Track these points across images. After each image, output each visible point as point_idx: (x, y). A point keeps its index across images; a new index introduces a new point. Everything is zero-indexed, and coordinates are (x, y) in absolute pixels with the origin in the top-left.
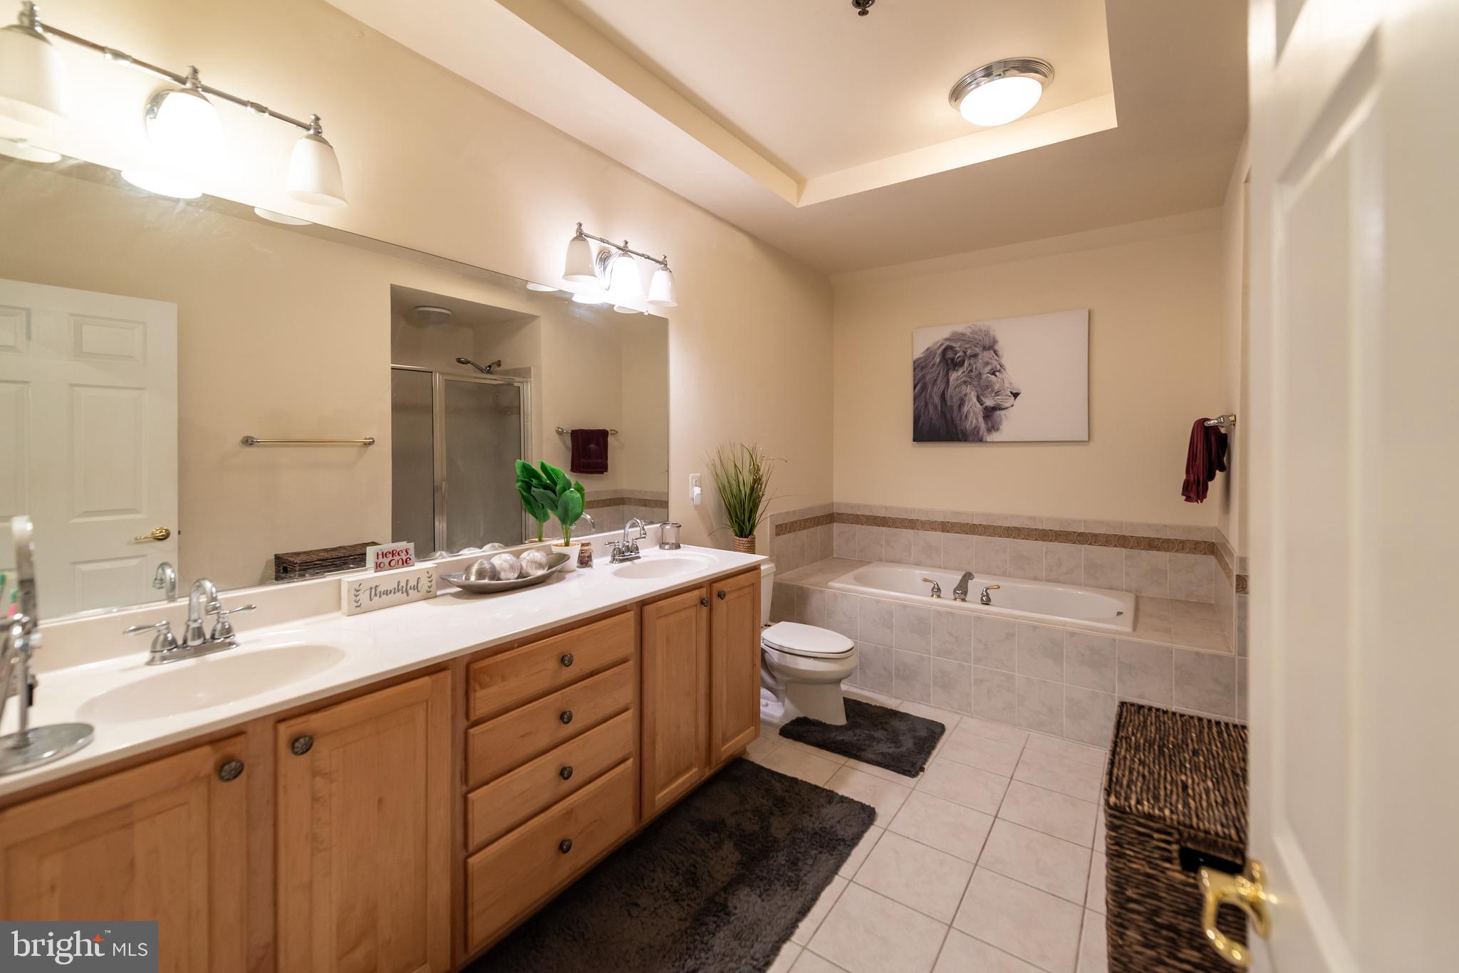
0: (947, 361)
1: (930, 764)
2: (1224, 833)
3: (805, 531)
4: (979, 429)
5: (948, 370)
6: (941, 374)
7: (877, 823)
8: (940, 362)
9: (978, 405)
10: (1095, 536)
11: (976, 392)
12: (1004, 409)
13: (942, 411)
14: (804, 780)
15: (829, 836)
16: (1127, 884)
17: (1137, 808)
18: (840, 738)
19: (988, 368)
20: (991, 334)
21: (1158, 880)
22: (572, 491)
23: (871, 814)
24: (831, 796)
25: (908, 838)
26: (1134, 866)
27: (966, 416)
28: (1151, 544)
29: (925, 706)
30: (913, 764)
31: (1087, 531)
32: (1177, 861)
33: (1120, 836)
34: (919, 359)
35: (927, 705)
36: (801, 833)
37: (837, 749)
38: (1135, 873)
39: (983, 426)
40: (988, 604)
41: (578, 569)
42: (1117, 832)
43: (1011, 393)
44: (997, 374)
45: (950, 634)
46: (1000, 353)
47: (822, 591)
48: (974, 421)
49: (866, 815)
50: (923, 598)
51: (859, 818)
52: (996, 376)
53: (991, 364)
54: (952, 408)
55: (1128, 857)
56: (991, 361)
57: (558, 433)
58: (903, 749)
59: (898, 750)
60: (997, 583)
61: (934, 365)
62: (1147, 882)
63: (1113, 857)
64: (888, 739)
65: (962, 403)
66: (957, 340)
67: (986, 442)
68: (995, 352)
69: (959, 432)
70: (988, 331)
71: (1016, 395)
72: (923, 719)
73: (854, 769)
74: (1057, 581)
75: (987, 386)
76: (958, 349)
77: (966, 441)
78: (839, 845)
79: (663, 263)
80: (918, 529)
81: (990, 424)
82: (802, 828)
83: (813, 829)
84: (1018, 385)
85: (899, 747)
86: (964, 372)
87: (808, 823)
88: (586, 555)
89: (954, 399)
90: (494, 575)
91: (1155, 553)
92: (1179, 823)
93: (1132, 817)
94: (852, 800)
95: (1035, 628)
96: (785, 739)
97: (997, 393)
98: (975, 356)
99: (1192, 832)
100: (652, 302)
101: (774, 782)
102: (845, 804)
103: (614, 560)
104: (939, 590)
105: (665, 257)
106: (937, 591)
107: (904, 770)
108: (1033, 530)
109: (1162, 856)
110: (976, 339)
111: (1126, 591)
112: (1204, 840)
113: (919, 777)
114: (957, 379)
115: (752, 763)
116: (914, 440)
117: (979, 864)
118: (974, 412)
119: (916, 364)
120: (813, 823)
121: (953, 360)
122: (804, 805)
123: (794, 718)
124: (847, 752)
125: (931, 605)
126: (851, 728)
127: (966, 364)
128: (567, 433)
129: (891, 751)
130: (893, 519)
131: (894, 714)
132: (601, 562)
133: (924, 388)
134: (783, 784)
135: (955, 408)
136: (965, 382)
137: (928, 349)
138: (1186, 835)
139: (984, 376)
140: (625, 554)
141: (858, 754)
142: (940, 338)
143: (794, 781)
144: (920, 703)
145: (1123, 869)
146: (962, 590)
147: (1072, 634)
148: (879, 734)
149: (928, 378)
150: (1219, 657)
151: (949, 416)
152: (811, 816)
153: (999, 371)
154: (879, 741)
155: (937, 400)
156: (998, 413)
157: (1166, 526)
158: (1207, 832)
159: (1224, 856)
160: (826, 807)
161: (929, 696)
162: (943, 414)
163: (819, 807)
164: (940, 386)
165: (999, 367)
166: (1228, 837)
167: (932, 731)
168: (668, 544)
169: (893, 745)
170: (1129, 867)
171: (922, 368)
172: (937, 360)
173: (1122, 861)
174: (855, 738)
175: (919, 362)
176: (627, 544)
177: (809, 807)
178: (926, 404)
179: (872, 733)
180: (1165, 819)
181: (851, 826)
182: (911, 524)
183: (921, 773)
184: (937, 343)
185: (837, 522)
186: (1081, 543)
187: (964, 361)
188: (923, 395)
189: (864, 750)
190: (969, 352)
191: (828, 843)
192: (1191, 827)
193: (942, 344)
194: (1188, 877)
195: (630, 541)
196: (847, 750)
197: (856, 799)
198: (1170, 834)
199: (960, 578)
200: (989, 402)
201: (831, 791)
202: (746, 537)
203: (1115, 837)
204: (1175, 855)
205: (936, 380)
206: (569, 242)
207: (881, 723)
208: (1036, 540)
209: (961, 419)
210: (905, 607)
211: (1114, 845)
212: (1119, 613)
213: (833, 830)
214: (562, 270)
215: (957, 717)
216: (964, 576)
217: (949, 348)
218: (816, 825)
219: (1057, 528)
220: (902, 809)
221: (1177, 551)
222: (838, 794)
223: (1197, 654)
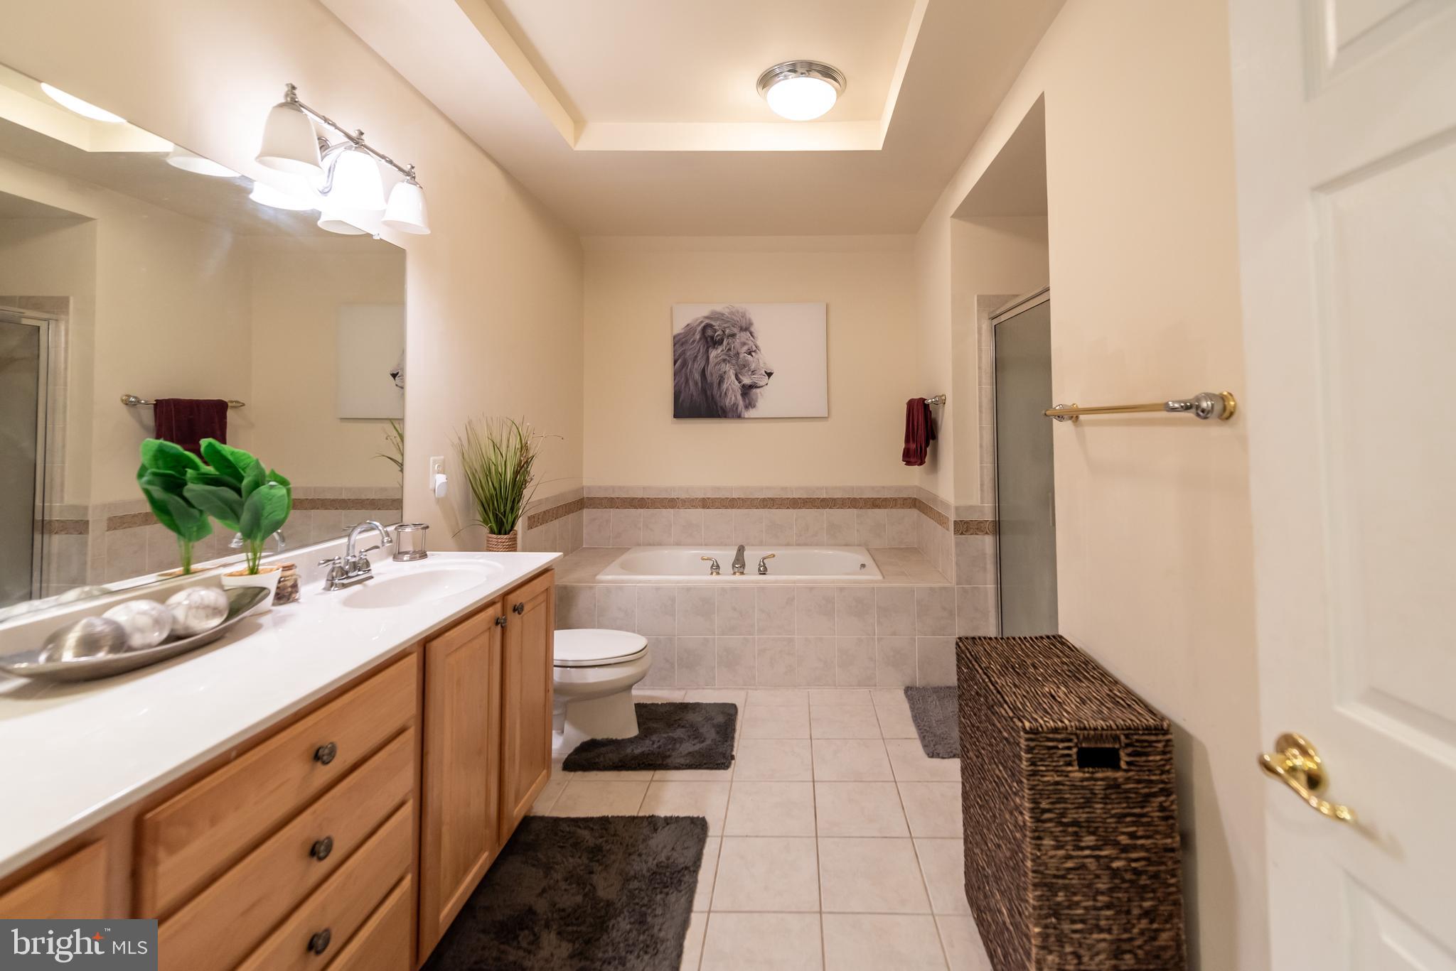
0: (706, 339)
1: (737, 750)
2: (1107, 726)
3: (557, 520)
4: (738, 405)
5: (708, 348)
6: (701, 351)
7: (711, 832)
8: (700, 339)
9: (736, 382)
10: (834, 500)
11: (735, 370)
12: (759, 387)
13: (702, 387)
14: (615, 815)
15: (669, 870)
16: (1041, 798)
17: (1046, 725)
18: (638, 751)
19: (745, 348)
20: (748, 315)
21: (1063, 785)
22: (272, 487)
23: (703, 826)
24: (652, 822)
25: (747, 836)
26: (1046, 779)
27: (726, 393)
28: (875, 503)
29: (710, 691)
30: (724, 755)
31: (828, 497)
32: (1076, 763)
33: (1035, 756)
34: (679, 335)
35: (711, 689)
36: (636, 881)
37: (639, 765)
38: (1047, 786)
39: (741, 403)
40: (765, 574)
41: (274, 608)
42: (1032, 753)
43: (765, 372)
44: (753, 354)
45: (735, 609)
46: (755, 335)
47: (591, 588)
48: (733, 398)
49: (696, 828)
50: (704, 578)
51: (693, 836)
52: (752, 356)
53: (748, 344)
54: (712, 384)
55: (1041, 773)
56: (747, 341)
57: (127, 403)
58: (708, 742)
59: (704, 745)
60: (770, 553)
61: (694, 341)
62: (1056, 790)
63: (1029, 777)
64: (689, 737)
65: (721, 380)
66: (717, 319)
67: (744, 418)
68: (751, 333)
69: (719, 408)
70: (745, 314)
71: (769, 375)
72: (715, 704)
73: (664, 781)
74: (806, 545)
75: (744, 365)
76: (717, 328)
77: (725, 417)
78: (684, 875)
79: (409, 174)
80: (678, 508)
81: (747, 401)
82: (635, 874)
83: (648, 870)
84: (772, 366)
85: (703, 742)
86: (723, 351)
87: (640, 866)
88: (289, 583)
89: (714, 377)
90: (120, 640)
91: (877, 511)
92: (1077, 728)
93: (1044, 735)
94: (678, 817)
95: (811, 589)
96: (573, 773)
97: (753, 372)
98: (733, 335)
99: (1086, 732)
100: (388, 224)
101: (579, 831)
102: (672, 825)
103: (331, 584)
104: (718, 566)
105: (413, 167)
106: (716, 568)
107: (717, 764)
108: (785, 499)
109: (1066, 762)
110: (733, 320)
111: (857, 546)
112: (1094, 737)
113: (732, 766)
114: (716, 357)
115: (542, 818)
116: (675, 416)
117: (818, 835)
118: (733, 391)
119: (677, 339)
120: (646, 862)
121: (712, 338)
122: (627, 845)
123: (578, 744)
124: (652, 765)
125: (716, 583)
126: (646, 737)
127: (725, 343)
128: (146, 404)
129: (697, 747)
130: (652, 499)
131: (684, 707)
132: (311, 591)
133: (684, 364)
134: (592, 829)
135: (715, 385)
136: (724, 360)
137: (688, 325)
138: (1081, 737)
139: (741, 356)
140: (350, 574)
141: (665, 763)
142: (700, 316)
143: (604, 822)
144: (703, 689)
145: (1038, 785)
146: (739, 564)
147: (842, 589)
148: (679, 733)
149: (688, 354)
150: (945, 588)
151: (709, 393)
152: (640, 855)
153: (755, 351)
154: (681, 741)
155: (697, 376)
156: (754, 390)
157: (883, 487)
158: (1095, 729)
159: (1107, 746)
160: (652, 838)
161: (714, 678)
162: (704, 391)
163: (644, 840)
164: (700, 364)
165: (754, 347)
166: (1109, 728)
167: (729, 714)
168: (406, 553)
169: (696, 741)
170: (1043, 782)
171: (682, 344)
172: (698, 336)
173: (1037, 778)
174: (655, 746)
175: (679, 337)
176: (354, 560)
177: (633, 846)
178: (687, 381)
179: (670, 734)
180: (1067, 729)
181: (687, 848)
182: (671, 503)
183: (733, 762)
184: (697, 320)
185: (587, 507)
186: (824, 507)
187: (723, 340)
188: (684, 370)
189: (669, 756)
190: (727, 331)
191: (671, 878)
192: (1085, 728)
193: (702, 322)
194: (1084, 772)
195: (357, 554)
196: (650, 762)
197: (682, 814)
198: (1070, 740)
199: (735, 553)
200: (746, 381)
201: (653, 816)
202: (505, 534)
203: (1032, 758)
204: (1075, 757)
205: (696, 357)
206: (270, 108)
207: (676, 721)
208: (788, 508)
209: (720, 396)
210: (689, 589)
211: (1031, 765)
212: (863, 566)
213: (671, 860)
214: (256, 146)
215: (743, 693)
216: (739, 550)
217: (708, 326)
218: (650, 864)
219: (805, 496)
220: (730, 807)
221: (892, 508)
222: (659, 818)
223: (931, 589)
